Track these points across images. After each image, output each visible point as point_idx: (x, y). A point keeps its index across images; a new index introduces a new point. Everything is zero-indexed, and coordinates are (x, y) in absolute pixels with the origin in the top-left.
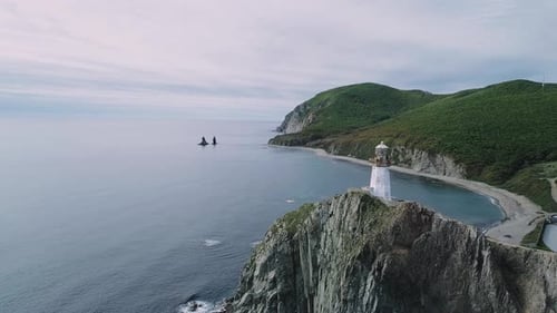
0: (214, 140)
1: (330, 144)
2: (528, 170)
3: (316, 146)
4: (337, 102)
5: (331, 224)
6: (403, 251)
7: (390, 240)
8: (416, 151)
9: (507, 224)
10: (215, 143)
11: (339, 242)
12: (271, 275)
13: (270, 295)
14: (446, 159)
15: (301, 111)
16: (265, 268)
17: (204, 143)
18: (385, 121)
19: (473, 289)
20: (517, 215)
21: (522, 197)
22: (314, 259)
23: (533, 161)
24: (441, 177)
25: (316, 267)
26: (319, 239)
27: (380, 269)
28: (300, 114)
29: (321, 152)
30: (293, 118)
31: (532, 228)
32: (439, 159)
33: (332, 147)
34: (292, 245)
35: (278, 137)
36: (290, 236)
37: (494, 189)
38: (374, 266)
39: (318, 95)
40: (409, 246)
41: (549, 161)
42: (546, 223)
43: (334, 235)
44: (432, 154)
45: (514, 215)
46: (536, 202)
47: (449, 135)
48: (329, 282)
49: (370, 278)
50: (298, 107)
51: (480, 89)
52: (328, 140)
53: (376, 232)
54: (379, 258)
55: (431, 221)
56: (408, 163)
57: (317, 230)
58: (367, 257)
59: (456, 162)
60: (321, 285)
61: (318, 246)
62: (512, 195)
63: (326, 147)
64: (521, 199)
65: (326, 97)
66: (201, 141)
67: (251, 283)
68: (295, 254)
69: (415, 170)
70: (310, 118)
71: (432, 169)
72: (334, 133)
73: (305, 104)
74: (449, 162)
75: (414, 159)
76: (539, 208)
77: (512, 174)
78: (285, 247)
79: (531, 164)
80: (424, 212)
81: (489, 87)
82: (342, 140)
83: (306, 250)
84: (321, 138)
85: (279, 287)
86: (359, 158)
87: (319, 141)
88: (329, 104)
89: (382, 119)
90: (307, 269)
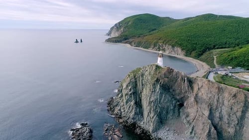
0: (81, 40)
1: (131, 42)
2: (207, 53)
3: (126, 43)
4: (133, 23)
5: (147, 73)
6: (166, 79)
7: (163, 76)
8: (167, 45)
9: (198, 73)
10: (81, 42)
11: (150, 78)
12: (130, 88)
13: (130, 93)
14: (178, 49)
15: (118, 26)
16: (127, 86)
17: (77, 42)
18: (154, 31)
19: (182, 87)
20: (201, 69)
21: (204, 63)
22: (142, 83)
23: (210, 49)
24: (176, 56)
25: (142, 85)
26: (143, 77)
27: (161, 83)
28: (117, 27)
29: (128, 45)
30: (114, 30)
31: (205, 74)
32: (176, 49)
33: (133, 43)
34: (135, 79)
35: (109, 39)
36: (135, 77)
37: (195, 60)
38: (160, 83)
39: (125, 19)
40: (168, 78)
41: (216, 49)
42: (210, 72)
43: (148, 76)
44: (173, 46)
45: (200, 70)
46: (208, 65)
47: (180, 39)
48: (147, 88)
49: (158, 86)
50: (116, 25)
51: (194, 17)
52: (131, 40)
53: (160, 74)
54: (161, 81)
55: (173, 71)
56: (164, 50)
57: (142, 75)
58: (158, 80)
59: (182, 50)
60: (144, 89)
61: (143, 79)
62: (201, 62)
63: (130, 43)
64: (204, 64)
65: (129, 20)
66: (75, 41)
67: (121, 91)
68: (136, 82)
69: (167, 53)
70: (122, 29)
71: (173, 53)
72: (133, 37)
73: (119, 23)
74: (179, 50)
75: (166, 48)
76: (209, 67)
77: (202, 54)
78: (133, 80)
79: (209, 50)
80: (172, 69)
81: (197, 16)
82: (137, 40)
83: (139, 81)
84: (128, 39)
85: (132, 91)
86: (145, 48)
87: (127, 40)
88: (130, 23)
89: (153, 30)
90: (140, 85)
